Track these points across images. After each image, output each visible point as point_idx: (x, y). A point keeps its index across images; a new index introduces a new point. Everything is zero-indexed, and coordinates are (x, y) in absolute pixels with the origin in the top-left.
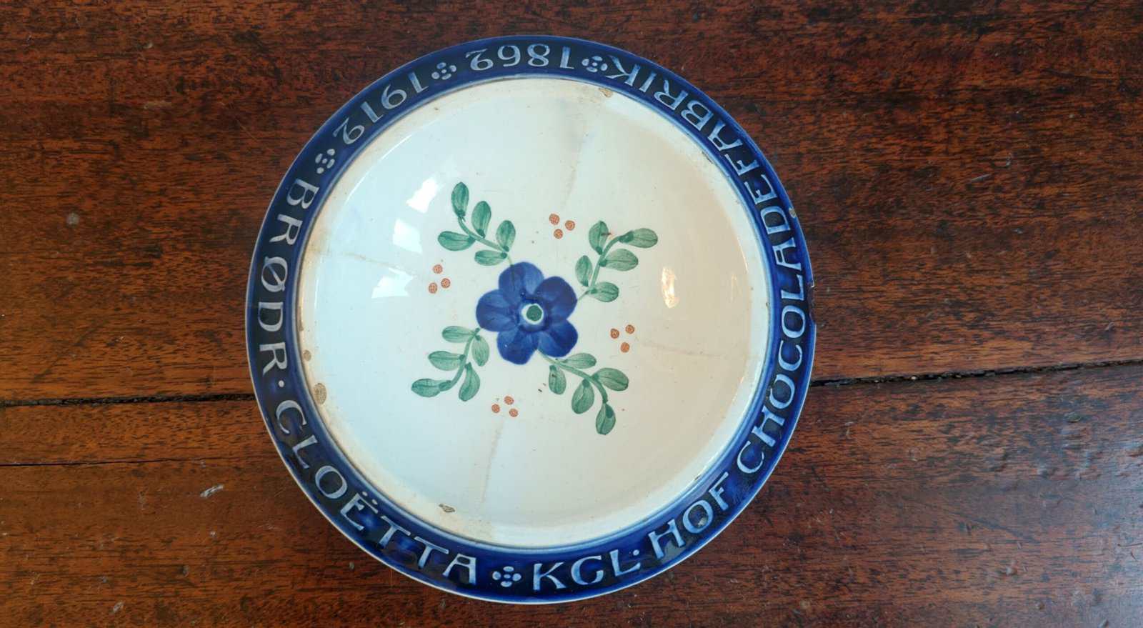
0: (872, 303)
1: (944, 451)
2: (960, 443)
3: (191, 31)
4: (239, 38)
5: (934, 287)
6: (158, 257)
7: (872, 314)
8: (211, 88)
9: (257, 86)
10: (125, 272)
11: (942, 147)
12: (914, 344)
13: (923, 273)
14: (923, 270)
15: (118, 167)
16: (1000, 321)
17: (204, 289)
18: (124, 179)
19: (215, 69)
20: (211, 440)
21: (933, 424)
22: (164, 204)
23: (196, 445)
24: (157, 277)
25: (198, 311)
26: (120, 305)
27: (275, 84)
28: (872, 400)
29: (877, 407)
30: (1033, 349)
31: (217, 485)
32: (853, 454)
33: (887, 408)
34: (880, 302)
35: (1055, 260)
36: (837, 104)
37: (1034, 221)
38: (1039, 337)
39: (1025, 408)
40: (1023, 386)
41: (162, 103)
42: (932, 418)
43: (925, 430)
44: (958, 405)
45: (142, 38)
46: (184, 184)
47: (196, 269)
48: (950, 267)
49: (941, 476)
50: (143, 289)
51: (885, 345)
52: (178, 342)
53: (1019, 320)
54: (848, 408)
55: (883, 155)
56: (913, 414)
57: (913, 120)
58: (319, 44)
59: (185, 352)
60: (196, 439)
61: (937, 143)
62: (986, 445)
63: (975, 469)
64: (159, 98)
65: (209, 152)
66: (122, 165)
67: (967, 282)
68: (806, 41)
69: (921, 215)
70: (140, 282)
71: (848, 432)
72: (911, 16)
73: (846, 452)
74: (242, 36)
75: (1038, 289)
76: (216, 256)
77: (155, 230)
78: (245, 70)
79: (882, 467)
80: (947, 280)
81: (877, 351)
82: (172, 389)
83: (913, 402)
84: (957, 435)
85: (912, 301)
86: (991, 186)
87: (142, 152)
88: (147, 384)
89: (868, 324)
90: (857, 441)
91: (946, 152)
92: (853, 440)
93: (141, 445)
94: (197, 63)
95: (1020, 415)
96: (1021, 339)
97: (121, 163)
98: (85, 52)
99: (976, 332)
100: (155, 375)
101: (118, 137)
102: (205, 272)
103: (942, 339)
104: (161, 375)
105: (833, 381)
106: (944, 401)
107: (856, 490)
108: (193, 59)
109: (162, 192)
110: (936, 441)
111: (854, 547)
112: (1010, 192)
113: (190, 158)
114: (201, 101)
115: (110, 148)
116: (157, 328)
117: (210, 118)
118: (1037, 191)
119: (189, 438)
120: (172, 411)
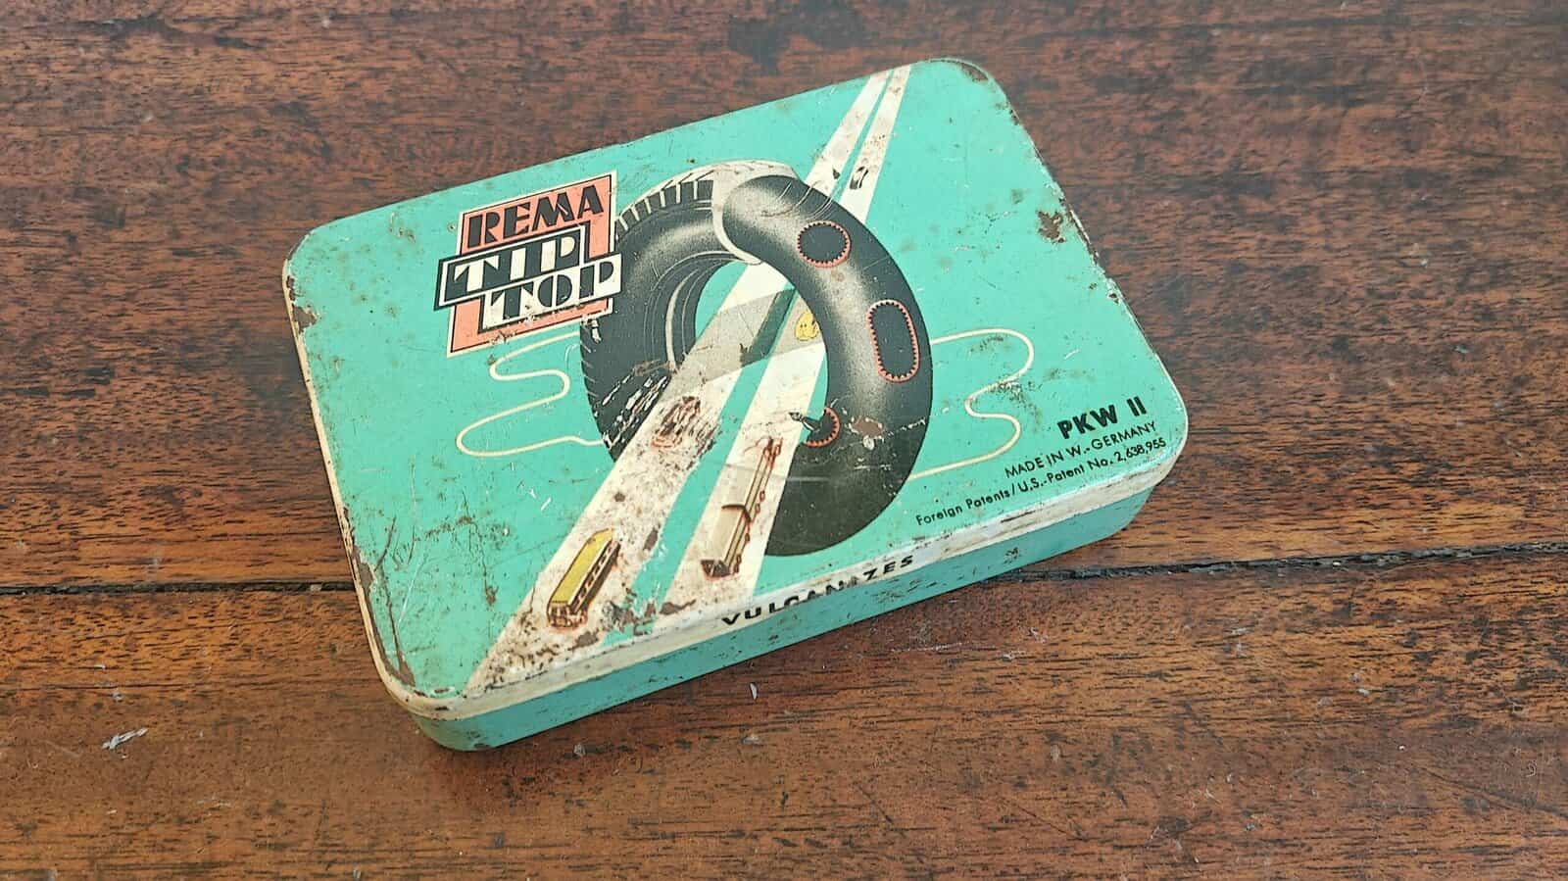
0: (1248, 450)
1: (1414, 676)
2: (1435, 663)
3: (211, 102)
4: (278, 109)
5: (1343, 426)
6: (106, 383)
7: (1251, 466)
8: (229, 169)
9: (295, 165)
10: (47, 403)
11: (1321, 241)
12: (1328, 507)
13: (1322, 407)
14: (1322, 403)
15: (70, 263)
16: (1461, 475)
17: (169, 427)
18: (75, 279)
19: (236, 146)
20: (137, 655)
21: (1383, 631)
22: (130, 312)
23: (113, 663)
24: (98, 411)
25: (154, 459)
26: (30, 449)
27: (322, 164)
28: (1272, 595)
29: (1282, 606)
30: (1527, 516)
31: (135, 730)
32: (1253, 681)
33: (1301, 606)
34: (1261, 448)
35: (1528, 389)
36: (1151, 189)
37: (1481, 337)
38: (1531, 498)
39: (1536, 606)
40: (1524, 572)
41: (153, 185)
42: (1379, 623)
43: (1370, 641)
44: (1423, 602)
45: (138, 111)
46: (165, 286)
47: (159, 399)
48: (1364, 399)
49: (1415, 717)
50: (71, 427)
51: (1278, 511)
52: (111, 503)
53: (1491, 474)
54: (1233, 608)
55: (1232, 252)
56: (1345, 613)
57: (1267, 207)
58: (392, 117)
59: (120, 519)
60: (114, 653)
61: (1310, 235)
62: (1483, 666)
63: (1472, 705)
64: (149, 179)
65: (213, 246)
66: (76, 262)
67: (1397, 419)
68: (1097, 115)
69: (1306, 329)
70: (70, 417)
71: (1239, 646)
72: (1244, 87)
73: (1242, 677)
74: (283, 107)
75: (1513, 429)
76: (196, 382)
77: (107, 347)
78: (282, 146)
79: (1308, 702)
80: (1362, 417)
81: (1267, 520)
82: (89, 574)
83: (1341, 597)
84: (1429, 649)
85: (1312, 447)
86: (1405, 291)
87: (108, 246)
88: (48, 566)
89: (1245, 479)
90: (1257, 660)
91: (1327, 248)
92: (1251, 657)
93: (17, 663)
94: (212, 138)
95: (1529, 617)
96: (1503, 501)
97: (75, 258)
98: (52, 125)
99: (1427, 491)
100: (62, 554)
101: (75, 227)
102: (174, 404)
103: (1371, 502)
104: (74, 553)
105: (1201, 566)
106: (1395, 596)
107: (1268, 741)
108: (208, 134)
109: (129, 297)
110: (1394, 659)
111: (1278, 841)
112: (1436, 299)
113: (179, 253)
114: (210, 183)
115: (62, 241)
116: (82, 482)
117: (218, 203)
118: (1476, 296)
119: (103, 652)
120: (82, 608)
